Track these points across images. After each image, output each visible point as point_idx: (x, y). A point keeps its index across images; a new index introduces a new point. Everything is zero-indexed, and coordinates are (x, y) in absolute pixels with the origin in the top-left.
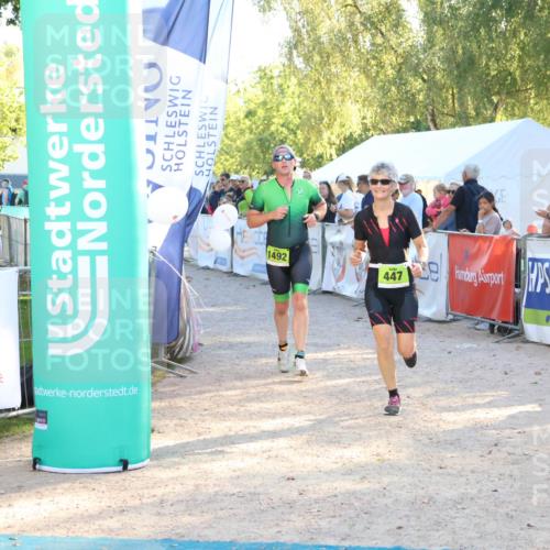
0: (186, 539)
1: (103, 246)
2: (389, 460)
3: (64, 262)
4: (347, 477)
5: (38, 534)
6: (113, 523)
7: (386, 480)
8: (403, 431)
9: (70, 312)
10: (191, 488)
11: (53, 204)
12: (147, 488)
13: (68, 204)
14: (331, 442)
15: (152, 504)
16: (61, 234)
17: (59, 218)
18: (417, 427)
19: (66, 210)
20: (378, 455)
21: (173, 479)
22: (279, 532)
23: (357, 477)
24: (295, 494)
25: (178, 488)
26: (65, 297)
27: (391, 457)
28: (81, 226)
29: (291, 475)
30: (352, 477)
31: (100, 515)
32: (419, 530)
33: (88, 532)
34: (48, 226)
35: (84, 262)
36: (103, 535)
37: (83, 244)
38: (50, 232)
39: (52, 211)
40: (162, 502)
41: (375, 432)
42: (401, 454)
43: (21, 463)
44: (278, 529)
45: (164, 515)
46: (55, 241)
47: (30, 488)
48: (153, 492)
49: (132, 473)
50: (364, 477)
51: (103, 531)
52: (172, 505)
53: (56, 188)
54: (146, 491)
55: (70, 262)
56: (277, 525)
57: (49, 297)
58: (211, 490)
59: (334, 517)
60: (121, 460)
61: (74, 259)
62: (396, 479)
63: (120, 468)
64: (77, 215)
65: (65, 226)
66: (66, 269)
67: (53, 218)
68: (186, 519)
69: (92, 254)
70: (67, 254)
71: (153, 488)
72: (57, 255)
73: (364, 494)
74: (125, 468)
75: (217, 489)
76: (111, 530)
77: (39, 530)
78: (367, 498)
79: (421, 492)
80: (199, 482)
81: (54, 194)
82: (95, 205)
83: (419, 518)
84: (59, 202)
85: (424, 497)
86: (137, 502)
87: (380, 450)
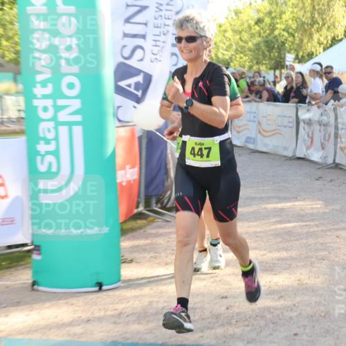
0: (129, 341)
1: (78, 118)
2: (307, 284)
3: (49, 131)
4: (269, 296)
5: (20, 337)
6: (78, 330)
7: (298, 299)
8: (325, 262)
9: (54, 169)
10: (147, 303)
11: (38, 85)
12: (113, 304)
13: (50, 85)
14: (266, 270)
15: (112, 316)
16: (45, 109)
17: (45, 97)
18: (337, 259)
19: (49, 90)
20: (298, 280)
21: (135, 296)
22: (202, 337)
23: (276, 297)
24: (224, 308)
25: (137, 303)
26: (50, 158)
27: (308, 282)
28: (60, 102)
29: (225, 295)
30: (273, 297)
31: (71, 324)
32: (311, 336)
33: (57, 335)
34: (36, 102)
35: (63, 131)
36: (68, 338)
37: (63, 116)
38: (36, 107)
39: (38, 91)
40: (120, 313)
41: (302, 264)
42: (317, 280)
43: (25, 285)
44: (201, 335)
45: (119, 323)
46: (42, 115)
47: (26, 303)
48: (116, 306)
49: (105, 293)
50: (282, 297)
51: (69, 335)
52: (127, 316)
53: (40, 73)
54: (111, 306)
55: (53, 131)
56: (202, 331)
57: (39, 158)
58: (160, 306)
59: (248, 326)
60: (97, 283)
61: (56, 128)
62: (306, 298)
63: (97, 289)
64: (57, 94)
65: (49, 103)
66: (50, 136)
67: (39, 96)
68: (135, 327)
69: (70, 124)
70: (51, 125)
71: (118, 303)
72: (43, 125)
73: (277, 309)
74: (100, 289)
75: (165, 304)
76: (75, 335)
77: (22, 334)
78: (278, 312)
79: (322, 308)
80: (154, 299)
81: (39, 78)
82: (71, 86)
83: (313, 327)
84: (44, 84)
85: (322, 312)
86: (102, 314)
87: (302, 277)
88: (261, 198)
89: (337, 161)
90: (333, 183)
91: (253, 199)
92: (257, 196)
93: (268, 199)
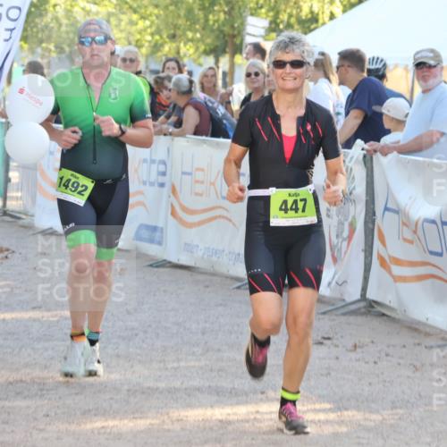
88: (171, 391)
89: (371, 295)
90: (359, 354)
91: (149, 392)
92: (162, 385)
93: (189, 396)
